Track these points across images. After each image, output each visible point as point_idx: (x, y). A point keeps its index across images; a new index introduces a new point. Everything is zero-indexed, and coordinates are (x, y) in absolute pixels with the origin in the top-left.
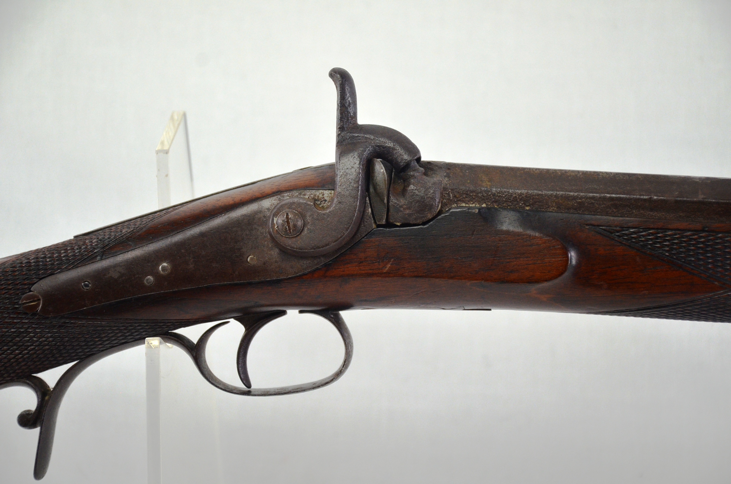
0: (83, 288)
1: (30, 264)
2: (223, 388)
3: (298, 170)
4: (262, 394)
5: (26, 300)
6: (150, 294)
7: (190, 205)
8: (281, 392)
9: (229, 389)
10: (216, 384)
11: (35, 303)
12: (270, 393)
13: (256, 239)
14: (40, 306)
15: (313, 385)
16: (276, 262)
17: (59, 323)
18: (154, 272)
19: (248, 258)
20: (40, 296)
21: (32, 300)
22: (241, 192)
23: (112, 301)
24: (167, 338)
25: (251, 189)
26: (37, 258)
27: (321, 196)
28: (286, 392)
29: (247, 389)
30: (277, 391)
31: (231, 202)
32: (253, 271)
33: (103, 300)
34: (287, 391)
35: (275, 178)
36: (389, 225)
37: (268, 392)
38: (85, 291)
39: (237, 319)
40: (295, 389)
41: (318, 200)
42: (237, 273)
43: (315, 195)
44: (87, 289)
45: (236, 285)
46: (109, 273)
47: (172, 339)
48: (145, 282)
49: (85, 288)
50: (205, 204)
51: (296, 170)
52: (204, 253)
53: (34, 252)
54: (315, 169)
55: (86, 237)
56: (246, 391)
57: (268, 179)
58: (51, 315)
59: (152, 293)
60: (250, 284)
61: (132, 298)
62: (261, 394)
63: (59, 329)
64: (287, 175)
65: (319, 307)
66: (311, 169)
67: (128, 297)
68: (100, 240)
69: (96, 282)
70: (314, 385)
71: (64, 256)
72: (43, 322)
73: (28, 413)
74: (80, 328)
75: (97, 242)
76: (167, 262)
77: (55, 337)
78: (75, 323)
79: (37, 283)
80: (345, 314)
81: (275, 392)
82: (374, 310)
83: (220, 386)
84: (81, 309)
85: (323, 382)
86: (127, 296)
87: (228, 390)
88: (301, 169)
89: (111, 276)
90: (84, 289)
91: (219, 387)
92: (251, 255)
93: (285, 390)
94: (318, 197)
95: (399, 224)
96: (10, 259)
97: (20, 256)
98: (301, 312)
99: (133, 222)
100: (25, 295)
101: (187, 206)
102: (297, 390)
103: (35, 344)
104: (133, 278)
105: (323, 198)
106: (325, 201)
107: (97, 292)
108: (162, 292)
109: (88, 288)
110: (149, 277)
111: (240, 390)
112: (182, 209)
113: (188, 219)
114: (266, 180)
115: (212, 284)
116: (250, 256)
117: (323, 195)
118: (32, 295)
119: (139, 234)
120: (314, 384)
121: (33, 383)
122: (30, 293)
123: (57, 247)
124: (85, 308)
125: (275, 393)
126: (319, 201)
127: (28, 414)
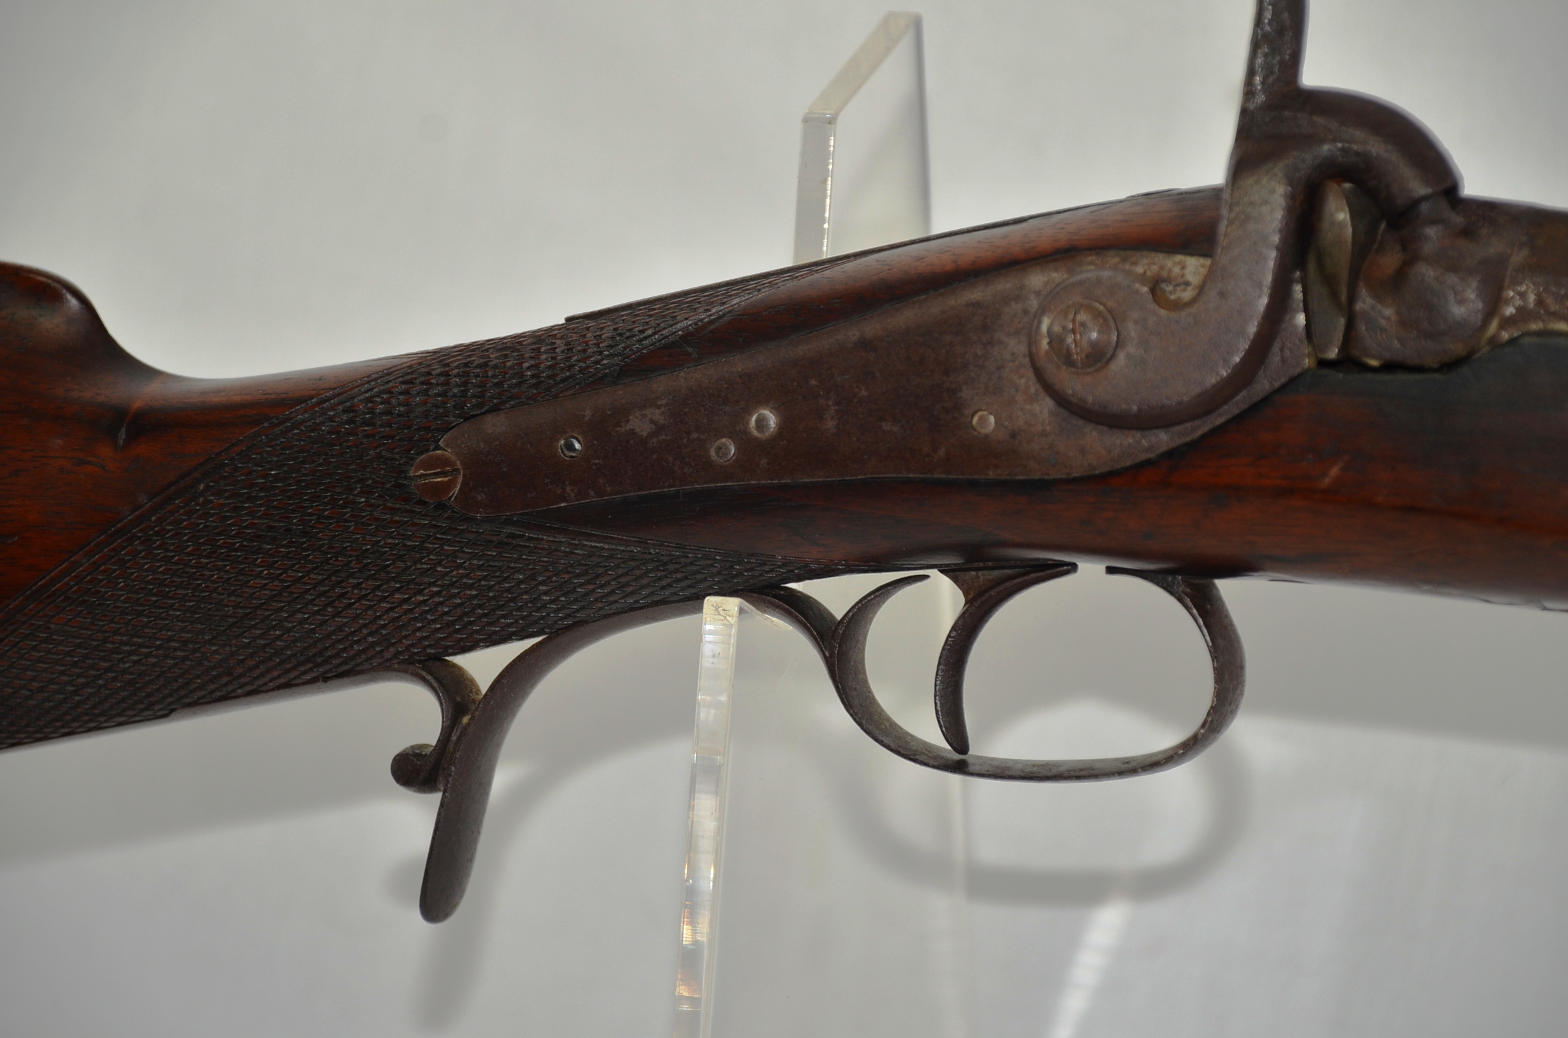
0: (563, 452)
1: (448, 378)
2: (893, 746)
3: (1139, 195)
4: (991, 772)
5: (424, 470)
6: (722, 484)
7: (850, 266)
8: (1039, 773)
9: (910, 750)
10: (877, 733)
11: (447, 479)
12: (1010, 773)
13: (1000, 368)
14: (458, 489)
15: (1123, 766)
16: (1044, 434)
17: (499, 535)
18: (738, 429)
19: (973, 416)
20: (458, 462)
21: (439, 470)
22: (979, 242)
23: (629, 494)
24: (764, 601)
25: (1004, 237)
26: (466, 365)
27: (1176, 270)
28: (1050, 774)
29: (957, 757)
30: (1028, 769)
31: (950, 266)
32: (986, 450)
33: (609, 489)
34: (1054, 771)
35: (1075, 212)
36: (1349, 362)
37: (1008, 768)
38: (566, 460)
39: (946, 570)
40: (1074, 771)
41: (1168, 280)
42: (942, 452)
43: (1162, 268)
44: (572, 457)
45: (938, 483)
46: (628, 421)
47: (778, 607)
48: (713, 452)
49: (566, 452)
50: (887, 265)
51: (1133, 196)
52: (864, 393)
53: (464, 349)
54: (1179, 197)
55: (591, 324)
56: (952, 760)
57: (1059, 212)
58: (480, 512)
59: (727, 482)
60: (973, 484)
61: (678, 491)
62: (986, 773)
63: (500, 550)
64: (1105, 206)
65: (1153, 563)
66: (1169, 196)
67: (669, 486)
68: (621, 335)
69: (595, 442)
70: (1126, 765)
71: (529, 368)
72: (462, 527)
73: (418, 751)
74: (549, 554)
75: (612, 338)
76: (772, 408)
77: (489, 568)
78: (537, 539)
79: (456, 428)
80: (1228, 589)
81: (1024, 772)
82: (1303, 585)
83: (886, 740)
84: (553, 505)
85: (1148, 760)
86: (666, 485)
87: (905, 753)
88: (1147, 194)
89: (633, 430)
90: (565, 455)
91: (882, 741)
92: (981, 410)
93: (1050, 769)
94: (1170, 271)
95: (1374, 363)
96: (406, 360)
97: (429, 356)
98: (1111, 570)
99: (708, 296)
100: (424, 456)
101: (842, 266)
102: (1076, 774)
103: (439, 583)
104: (685, 441)
105: (1183, 276)
106: (1187, 284)
107: (594, 467)
108: (752, 482)
109: (574, 455)
110: (724, 440)
111: (936, 757)
112: (827, 273)
113: (838, 301)
114: (1050, 216)
115: (876, 476)
116: (980, 413)
117: (1183, 268)
118: (438, 458)
119: (712, 327)
120: (1127, 763)
121: (435, 678)
122: (437, 452)
123: (518, 343)
124: (562, 505)
125: (1022, 774)
126: (1170, 283)
127: (418, 756)
